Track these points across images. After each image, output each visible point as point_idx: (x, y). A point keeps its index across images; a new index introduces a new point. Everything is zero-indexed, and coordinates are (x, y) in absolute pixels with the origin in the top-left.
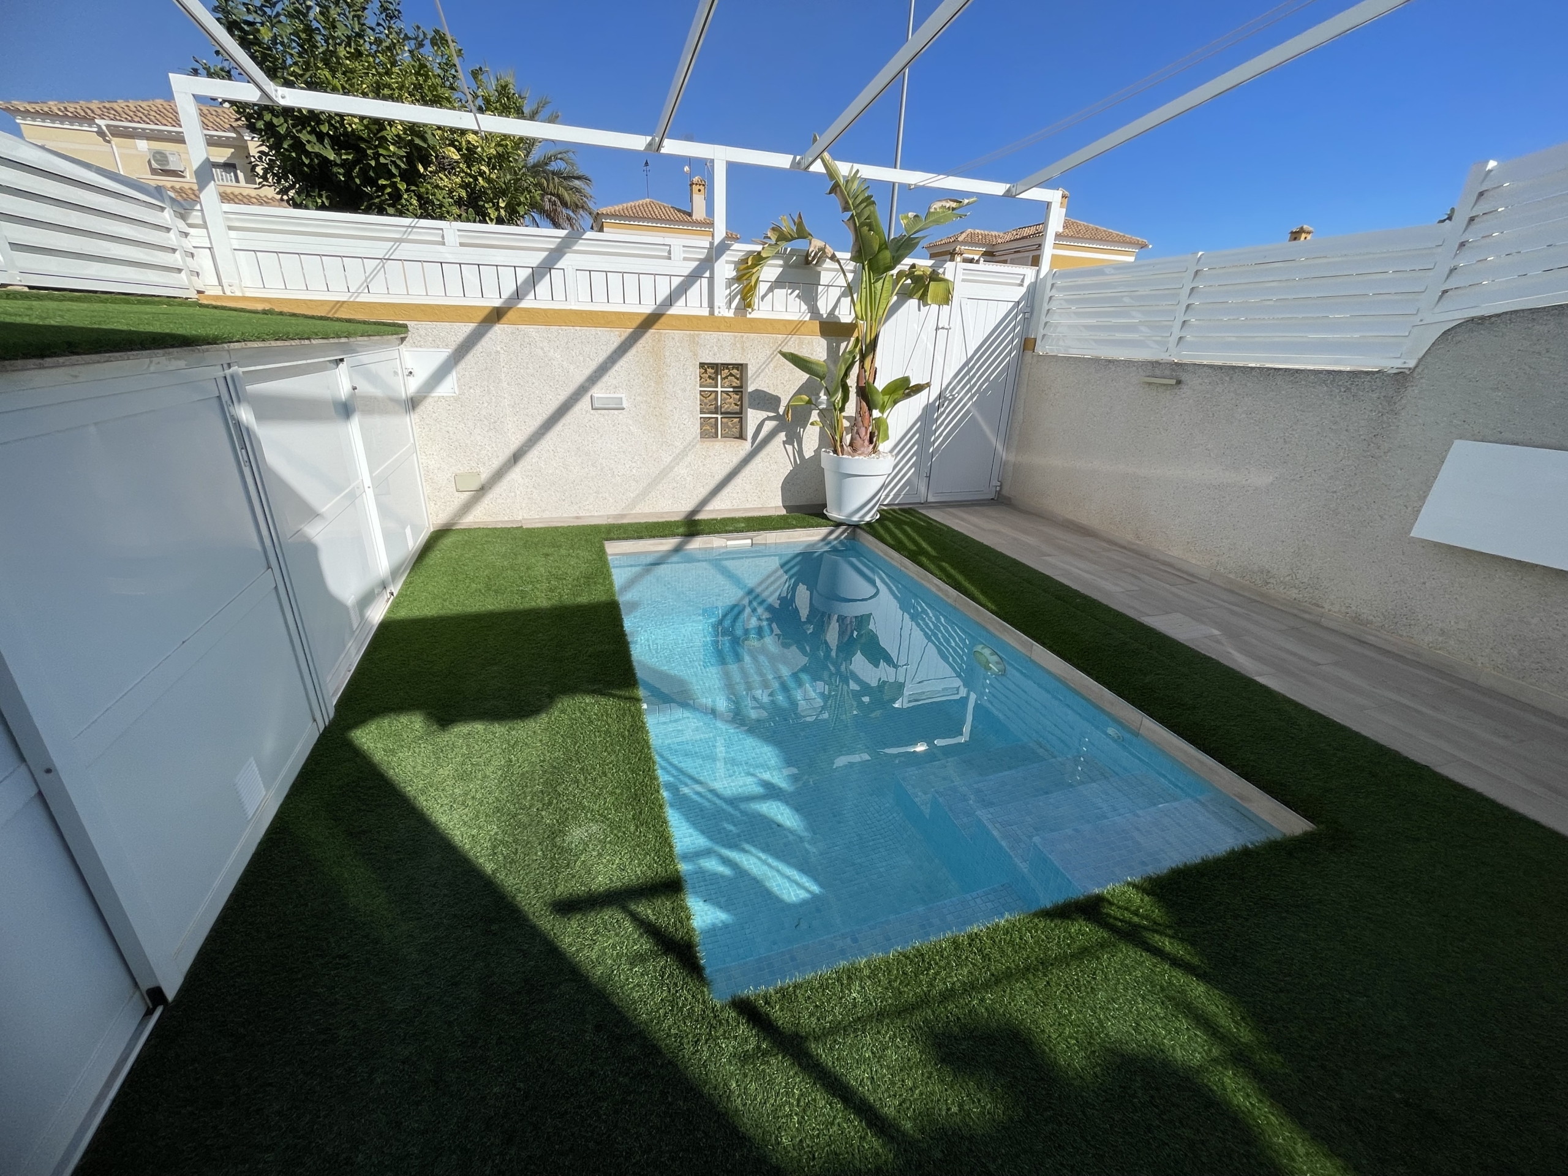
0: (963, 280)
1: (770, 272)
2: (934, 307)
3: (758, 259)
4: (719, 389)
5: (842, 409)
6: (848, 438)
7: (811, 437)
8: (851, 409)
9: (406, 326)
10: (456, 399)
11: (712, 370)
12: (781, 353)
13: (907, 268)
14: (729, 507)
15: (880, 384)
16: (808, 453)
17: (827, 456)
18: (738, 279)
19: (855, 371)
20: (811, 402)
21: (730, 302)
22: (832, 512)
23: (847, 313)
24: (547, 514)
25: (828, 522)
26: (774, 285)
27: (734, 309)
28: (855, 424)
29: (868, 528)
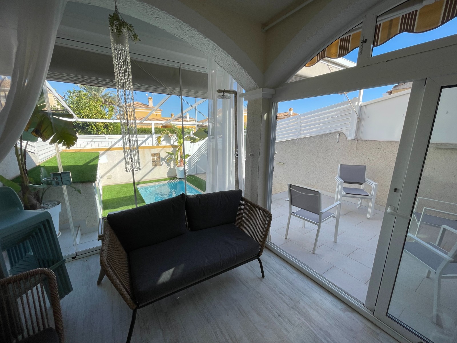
1: (163, 138)
3: (160, 137)
4: (155, 157)
5: (177, 160)
6: (179, 164)
7: (172, 165)
8: (179, 159)
9: (99, 152)
10: (108, 163)
11: (154, 155)
12: (165, 152)
13: (186, 137)
14: (159, 177)
16: (172, 167)
17: (176, 167)
18: (157, 140)
19: (179, 153)
20: (172, 159)
21: (156, 143)
22: (178, 177)
23: (176, 144)
24: (124, 182)
25: (177, 179)
26: (163, 140)
27: (157, 144)
28: (180, 162)
29: (184, 179)
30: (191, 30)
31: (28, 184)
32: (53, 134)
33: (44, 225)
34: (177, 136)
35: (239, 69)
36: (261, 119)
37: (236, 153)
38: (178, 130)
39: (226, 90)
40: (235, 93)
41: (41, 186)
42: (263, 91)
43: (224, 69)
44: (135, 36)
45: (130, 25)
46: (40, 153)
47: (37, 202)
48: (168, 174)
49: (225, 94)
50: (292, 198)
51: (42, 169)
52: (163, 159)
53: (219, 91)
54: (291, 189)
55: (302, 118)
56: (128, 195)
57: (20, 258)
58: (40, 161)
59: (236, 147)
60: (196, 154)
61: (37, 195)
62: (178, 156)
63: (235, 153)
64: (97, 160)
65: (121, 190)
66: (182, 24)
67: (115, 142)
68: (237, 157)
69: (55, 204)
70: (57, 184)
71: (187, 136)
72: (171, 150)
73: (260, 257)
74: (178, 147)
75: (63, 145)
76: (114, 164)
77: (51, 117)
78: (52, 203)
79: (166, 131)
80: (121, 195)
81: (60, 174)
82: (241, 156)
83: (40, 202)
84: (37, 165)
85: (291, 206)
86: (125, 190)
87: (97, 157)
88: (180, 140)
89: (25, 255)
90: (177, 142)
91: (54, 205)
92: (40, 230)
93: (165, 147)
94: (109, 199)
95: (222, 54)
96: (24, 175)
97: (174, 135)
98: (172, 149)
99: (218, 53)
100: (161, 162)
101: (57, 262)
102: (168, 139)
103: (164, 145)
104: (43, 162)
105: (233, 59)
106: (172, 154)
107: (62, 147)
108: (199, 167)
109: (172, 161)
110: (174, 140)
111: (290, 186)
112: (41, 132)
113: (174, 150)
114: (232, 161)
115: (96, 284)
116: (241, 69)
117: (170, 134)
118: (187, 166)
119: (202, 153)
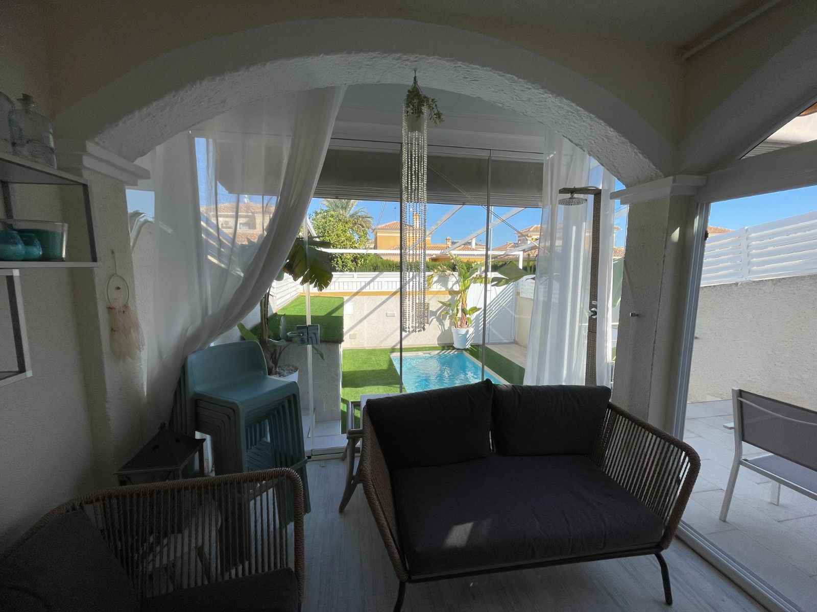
1: (435, 279)
3: (432, 276)
5: (457, 315)
6: (459, 323)
7: (447, 323)
8: (460, 315)
9: (343, 298)
10: (352, 315)
12: (438, 301)
14: (424, 344)
15: (468, 308)
16: (446, 328)
17: (453, 328)
18: (427, 281)
19: (460, 304)
20: (447, 313)
22: (456, 345)
23: (456, 288)
24: (372, 345)
25: (454, 348)
26: (436, 282)
28: (461, 319)
29: (466, 350)
30: (530, 89)
31: (267, 339)
33: (289, 402)
34: (460, 275)
35: (617, 144)
36: (666, 240)
37: (593, 309)
38: (461, 265)
39: (577, 188)
40: (597, 194)
41: (279, 343)
42: (674, 181)
43: (581, 148)
44: (439, 115)
45: (433, 100)
46: (278, 296)
47: (273, 365)
48: (439, 339)
49: (576, 195)
50: (745, 422)
52: (434, 313)
53: (564, 191)
54: (741, 402)
55: (753, 235)
56: (377, 368)
57: (254, 443)
58: (278, 307)
59: (594, 296)
60: (490, 307)
61: (274, 354)
62: (458, 310)
63: (590, 309)
64: (341, 309)
65: (368, 359)
66: (515, 82)
67: (366, 283)
68: (594, 317)
70: (303, 342)
71: (477, 276)
72: (447, 298)
73: (663, 553)
74: (459, 294)
75: (315, 286)
76: (362, 317)
77: (307, 245)
78: (288, 368)
79: (441, 267)
80: (367, 367)
81: (307, 327)
82: (604, 316)
83: (276, 365)
84: (274, 312)
85: (740, 444)
86: (374, 359)
87: (341, 306)
88: (464, 281)
89: (260, 441)
90: (458, 284)
91: (291, 372)
92: (283, 407)
93: (438, 293)
94: (350, 372)
95: (584, 121)
96: (264, 325)
97: (454, 273)
98: (450, 297)
99: (576, 121)
100: (430, 318)
101: (298, 461)
102: (444, 280)
103: (437, 290)
104: (280, 308)
105: (608, 127)
106: (449, 305)
107: (313, 289)
108: (494, 331)
109: (448, 318)
110: (454, 282)
111: (741, 393)
113: (453, 298)
114: (580, 327)
115: (338, 510)
116: (623, 143)
117: (448, 272)
118: (473, 327)
119: (502, 305)
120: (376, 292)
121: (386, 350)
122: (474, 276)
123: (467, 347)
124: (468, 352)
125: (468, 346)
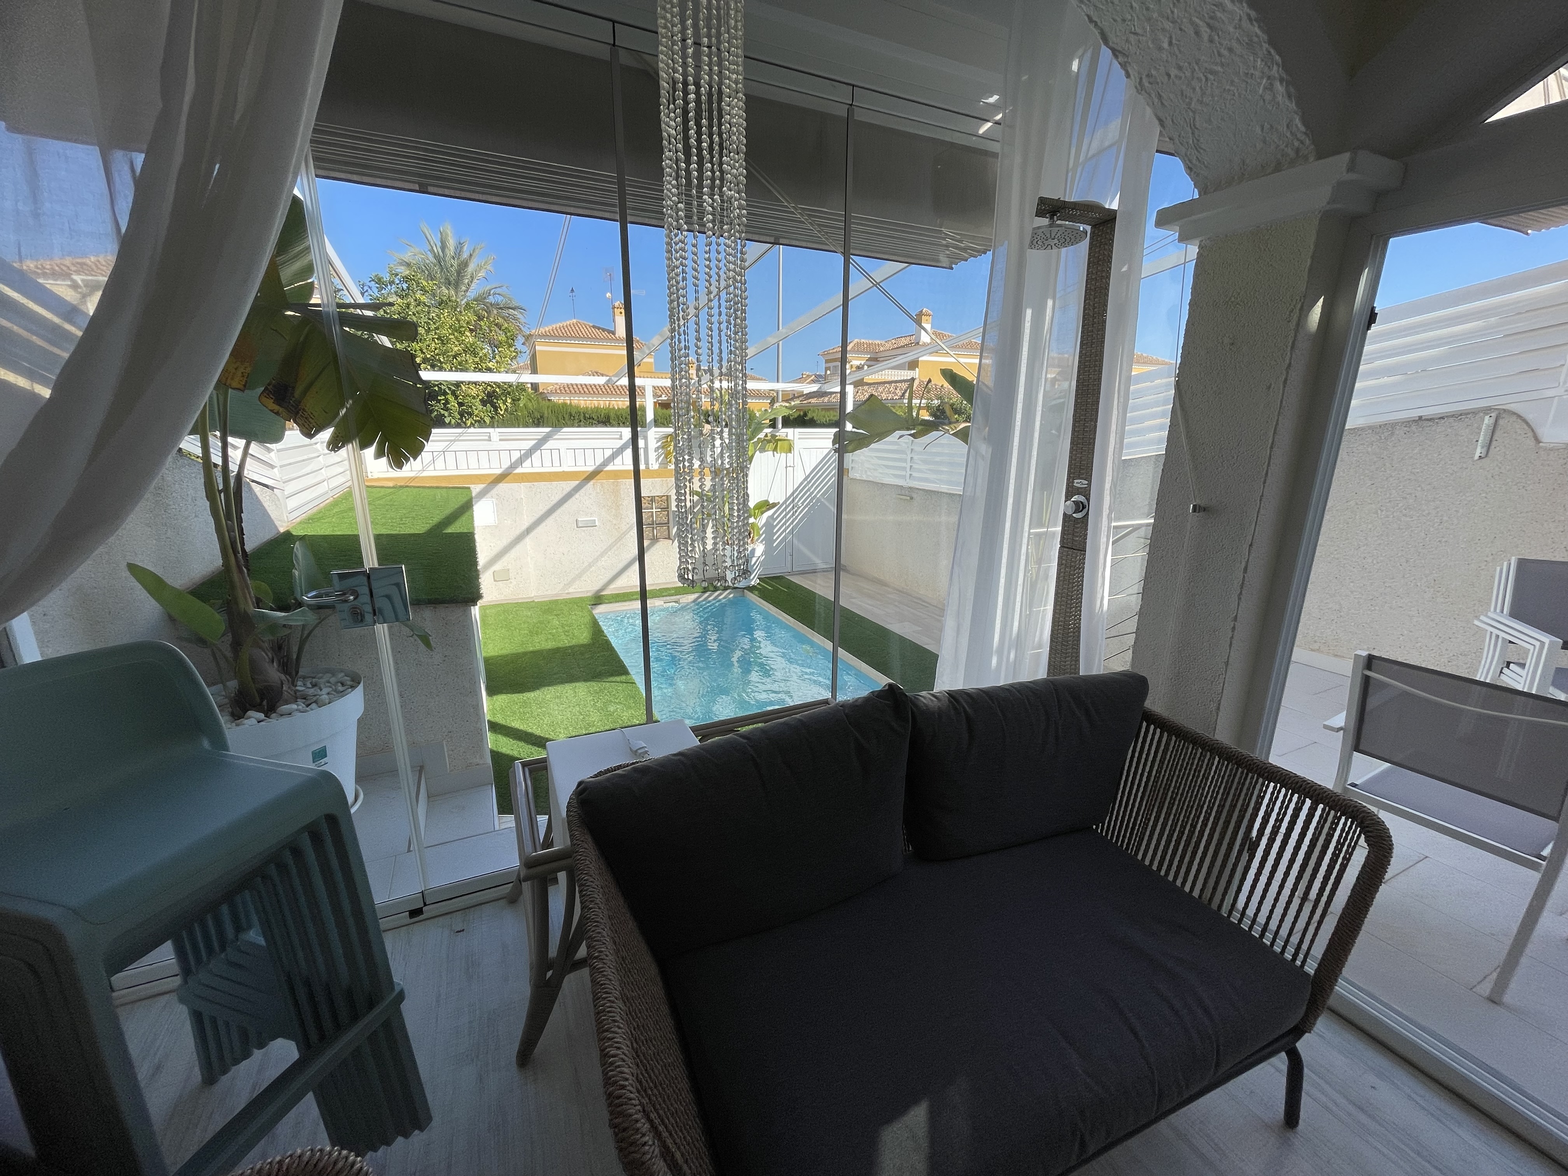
0: (799, 438)
2: (783, 455)
3: (674, 437)
4: (654, 510)
9: (469, 488)
10: (496, 527)
11: (649, 501)
13: (762, 437)
15: (752, 504)
18: (663, 447)
20: (709, 516)
21: (657, 460)
24: (549, 592)
25: (727, 588)
27: (660, 464)
29: (751, 589)
31: (252, 609)
32: (342, 406)
36: (1299, 325)
37: (1076, 498)
40: (1101, 219)
41: (296, 618)
46: (290, 488)
47: (283, 677)
50: (1365, 716)
51: (298, 547)
53: (1042, 206)
54: (1370, 678)
56: (565, 641)
58: (291, 517)
59: (1080, 468)
61: (280, 648)
64: (466, 515)
65: (540, 622)
67: (523, 452)
68: (1077, 516)
69: (343, 685)
70: (358, 617)
71: (766, 435)
73: (1300, 1043)
76: (518, 532)
77: (336, 329)
78: (333, 680)
80: (543, 643)
81: (366, 578)
83: (294, 673)
84: (282, 530)
85: (1351, 758)
86: (556, 622)
87: (467, 507)
94: (504, 656)
96: (235, 571)
100: (675, 526)
104: (298, 520)
107: (372, 463)
108: (802, 547)
111: (1371, 661)
112: (297, 393)
118: (762, 542)
119: (815, 496)
120: (550, 473)
121: (581, 599)
122: (761, 436)
123: (753, 583)
124: (756, 592)
125: (754, 581)
